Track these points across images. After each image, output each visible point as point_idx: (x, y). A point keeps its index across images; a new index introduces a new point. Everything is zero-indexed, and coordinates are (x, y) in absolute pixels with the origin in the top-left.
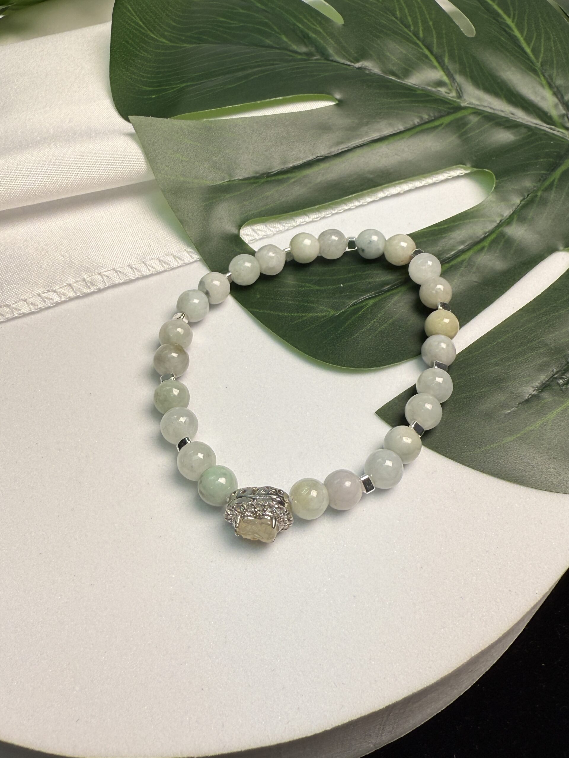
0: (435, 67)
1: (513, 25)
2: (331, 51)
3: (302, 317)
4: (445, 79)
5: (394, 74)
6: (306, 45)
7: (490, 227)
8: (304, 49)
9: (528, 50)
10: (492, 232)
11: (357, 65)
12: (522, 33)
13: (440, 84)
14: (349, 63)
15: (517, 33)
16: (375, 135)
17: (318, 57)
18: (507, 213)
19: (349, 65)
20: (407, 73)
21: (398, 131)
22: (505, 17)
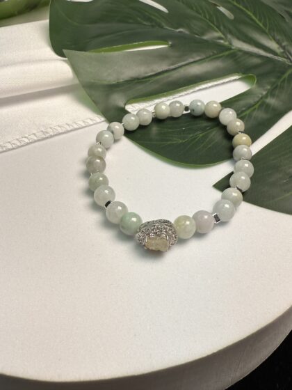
0: (217, 31)
1: (251, 15)
2: (163, 24)
4: (222, 36)
5: (197, 34)
6: (150, 22)
7: (257, 99)
8: (149, 24)
9: (261, 25)
10: (258, 102)
11: (178, 30)
12: (256, 17)
13: (220, 38)
14: (173, 30)
15: (254, 17)
16: (192, 60)
18: (264, 93)
20: (203, 34)
21: (203, 58)
22: (247, 11)
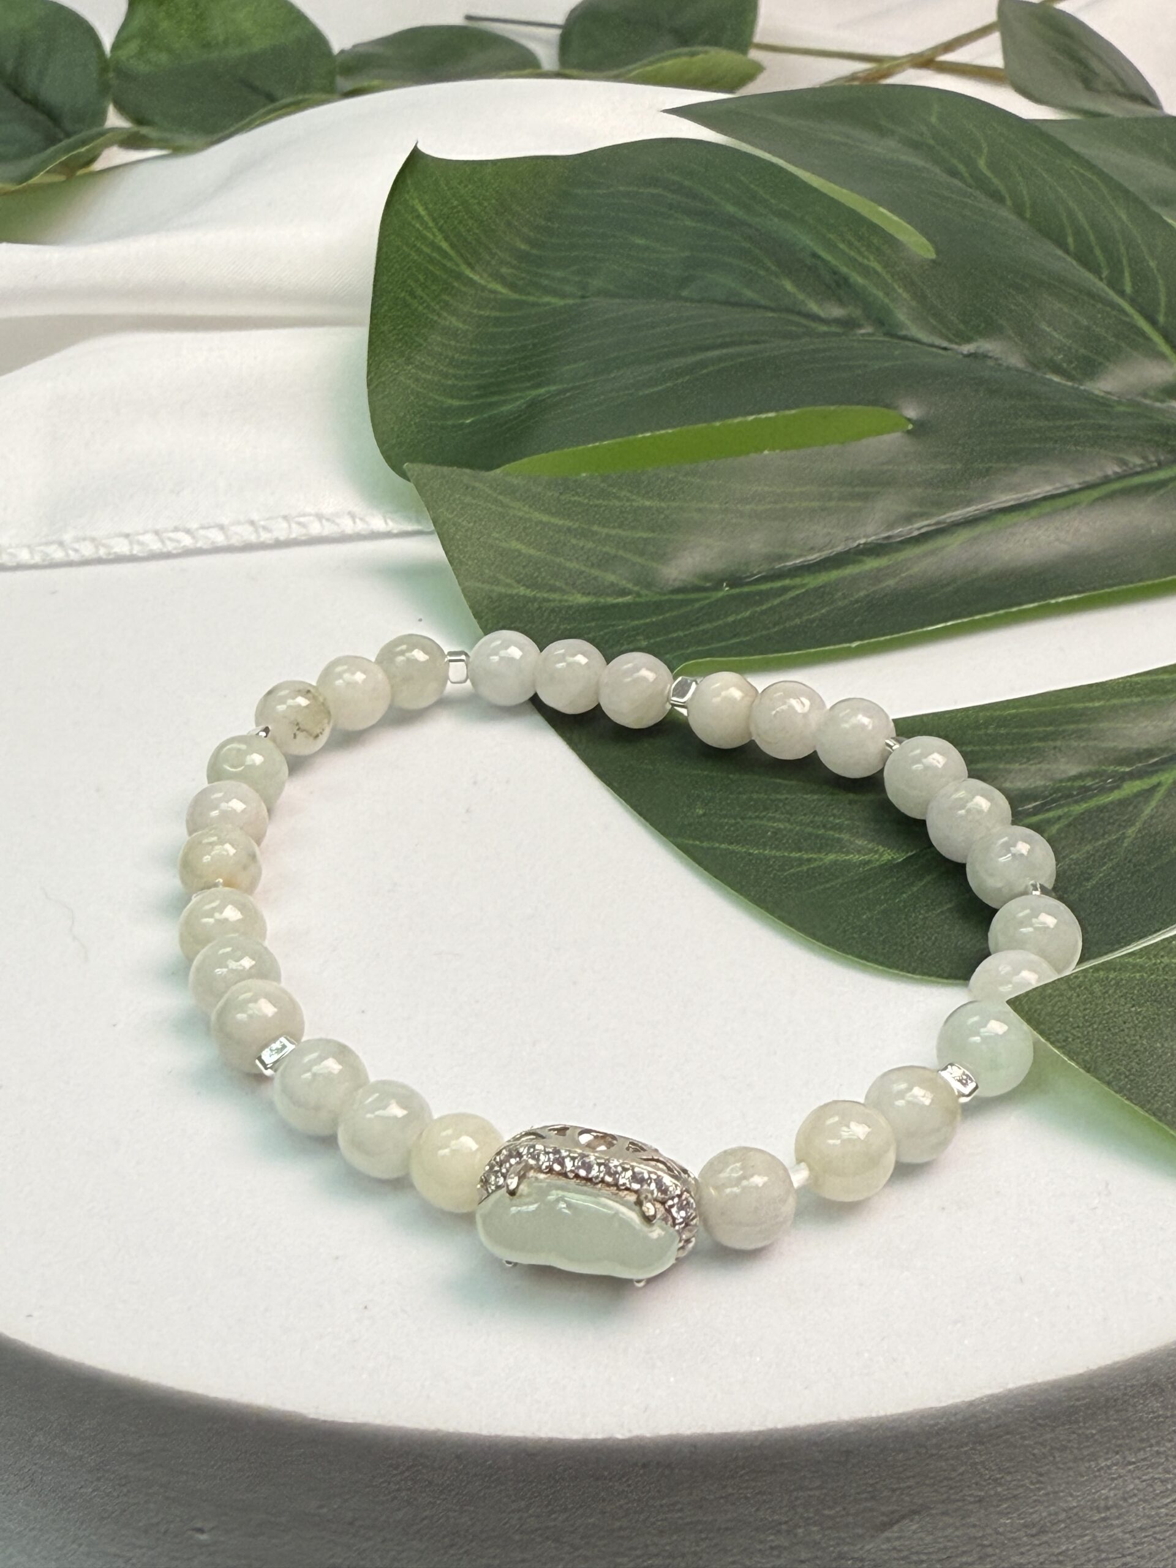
0: (1162, 356)
2: (901, 315)
3: (809, 860)
5: (1057, 369)
6: (841, 302)
8: (837, 312)
11: (967, 348)
14: (945, 344)
17: (868, 329)
19: (945, 349)
20: (1090, 368)
21: (1065, 490)
